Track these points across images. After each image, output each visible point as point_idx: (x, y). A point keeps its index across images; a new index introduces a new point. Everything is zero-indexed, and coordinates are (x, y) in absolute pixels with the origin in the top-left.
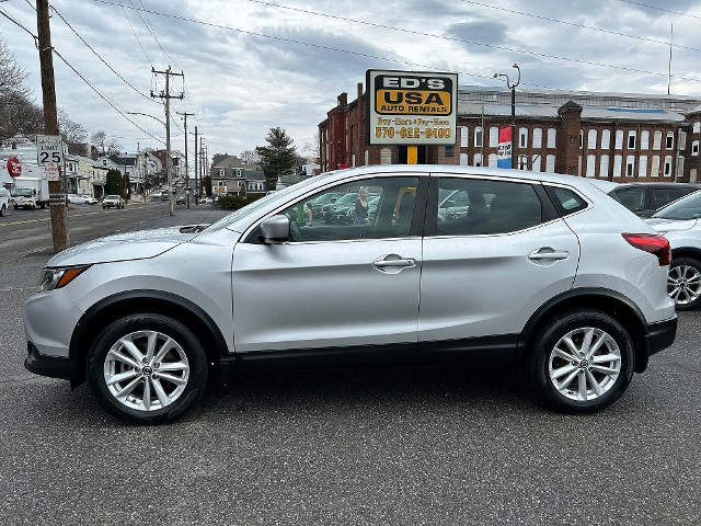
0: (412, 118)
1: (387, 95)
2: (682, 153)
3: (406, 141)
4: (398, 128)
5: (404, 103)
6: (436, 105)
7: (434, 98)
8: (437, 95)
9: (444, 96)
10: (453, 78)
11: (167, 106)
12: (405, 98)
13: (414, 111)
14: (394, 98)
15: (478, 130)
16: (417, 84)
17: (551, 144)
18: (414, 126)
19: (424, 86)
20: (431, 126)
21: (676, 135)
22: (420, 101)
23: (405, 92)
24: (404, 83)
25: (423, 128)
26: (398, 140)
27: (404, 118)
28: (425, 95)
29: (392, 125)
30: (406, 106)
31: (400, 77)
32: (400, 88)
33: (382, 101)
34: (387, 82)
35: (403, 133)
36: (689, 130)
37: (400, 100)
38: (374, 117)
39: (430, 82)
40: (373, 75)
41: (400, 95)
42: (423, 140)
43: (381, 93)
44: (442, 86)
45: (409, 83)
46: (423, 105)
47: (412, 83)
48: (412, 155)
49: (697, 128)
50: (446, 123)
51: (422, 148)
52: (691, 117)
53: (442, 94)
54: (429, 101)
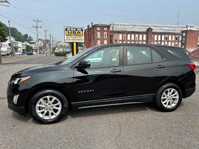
2: (180, 41)
3: (73, 41)
4: (71, 39)
5: (72, 34)
6: (79, 34)
9: (81, 32)
10: (83, 28)
12: (72, 33)
14: (70, 32)
15: (124, 35)
16: (75, 29)
18: (75, 38)
19: (77, 30)
20: (78, 38)
21: (179, 37)
23: (72, 31)
24: (72, 29)
25: (77, 39)
26: (71, 41)
27: (72, 37)
28: (77, 32)
29: (70, 38)
30: (73, 34)
31: (71, 28)
32: (71, 30)
33: (67, 33)
34: (68, 29)
35: (73, 40)
36: (182, 35)
37: (71, 33)
40: (65, 28)
42: (77, 41)
43: (67, 31)
44: (80, 30)
46: (76, 34)
47: (74, 29)
48: (75, 44)
49: (184, 35)
50: (82, 38)
51: (77, 43)
52: (183, 32)
53: (80, 32)
54: (78, 33)
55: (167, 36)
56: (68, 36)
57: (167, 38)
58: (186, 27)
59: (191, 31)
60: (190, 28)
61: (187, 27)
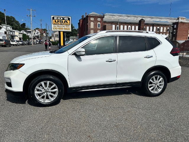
0: (61, 26)
1: (55, 21)
2: (171, 33)
3: (60, 30)
4: (58, 28)
8: (66, 21)
9: (68, 21)
10: (70, 17)
12: (59, 22)
13: (61, 24)
15: (117, 26)
20: (65, 27)
21: (170, 28)
22: (63, 22)
23: (59, 20)
24: (59, 18)
25: (64, 28)
27: (59, 25)
30: (60, 23)
31: (58, 17)
32: (58, 19)
33: (54, 22)
34: (55, 18)
36: (173, 27)
38: (53, 25)
39: (65, 18)
40: (52, 17)
42: (64, 30)
43: (54, 20)
44: (67, 19)
45: (60, 18)
48: (62, 33)
49: (175, 26)
50: (69, 27)
51: (64, 32)
52: (174, 24)
54: (65, 22)
55: (158, 28)
56: (55, 25)
57: (158, 29)
58: (177, 19)
59: (182, 23)
60: (181, 20)
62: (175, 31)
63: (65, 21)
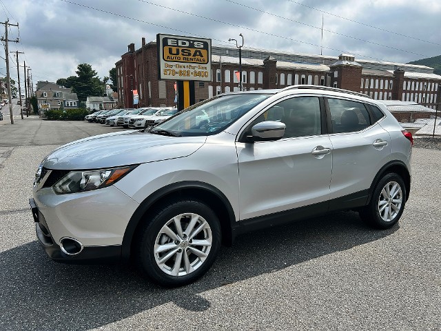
1: (170, 50)
3: (182, 78)
4: (177, 70)
5: (180, 55)
6: (199, 57)
7: (198, 54)
8: (199, 51)
9: (204, 52)
10: (208, 42)
11: (6, 46)
12: (181, 52)
14: (174, 51)
15: (218, 71)
16: (187, 44)
17: (260, 81)
18: (186, 69)
19: (192, 46)
20: (196, 69)
21: (326, 78)
22: (190, 54)
24: (180, 43)
25: (192, 71)
26: (177, 77)
27: (181, 64)
28: (193, 51)
29: (174, 68)
30: (182, 57)
31: (178, 40)
32: (178, 46)
33: (167, 53)
34: (170, 42)
35: (181, 73)
36: (332, 75)
37: (178, 53)
38: (162, 63)
39: (195, 43)
40: (161, 38)
41: (178, 50)
42: (192, 78)
43: (167, 48)
44: (202, 46)
46: (191, 57)
47: (185, 44)
48: (186, 86)
49: (336, 74)
50: (206, 68)
51: (192, 83)
52: (333, 69)
53: (202, 51)
54: (195, 54)
55: (303, 76)
56: (168, 63)
58: (338, 58)
59: (347, 66)
60: (347, 62)
61: (340, 57)
62: (336, 83)
63: (196, 52)
